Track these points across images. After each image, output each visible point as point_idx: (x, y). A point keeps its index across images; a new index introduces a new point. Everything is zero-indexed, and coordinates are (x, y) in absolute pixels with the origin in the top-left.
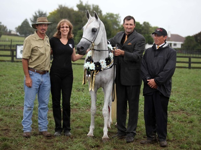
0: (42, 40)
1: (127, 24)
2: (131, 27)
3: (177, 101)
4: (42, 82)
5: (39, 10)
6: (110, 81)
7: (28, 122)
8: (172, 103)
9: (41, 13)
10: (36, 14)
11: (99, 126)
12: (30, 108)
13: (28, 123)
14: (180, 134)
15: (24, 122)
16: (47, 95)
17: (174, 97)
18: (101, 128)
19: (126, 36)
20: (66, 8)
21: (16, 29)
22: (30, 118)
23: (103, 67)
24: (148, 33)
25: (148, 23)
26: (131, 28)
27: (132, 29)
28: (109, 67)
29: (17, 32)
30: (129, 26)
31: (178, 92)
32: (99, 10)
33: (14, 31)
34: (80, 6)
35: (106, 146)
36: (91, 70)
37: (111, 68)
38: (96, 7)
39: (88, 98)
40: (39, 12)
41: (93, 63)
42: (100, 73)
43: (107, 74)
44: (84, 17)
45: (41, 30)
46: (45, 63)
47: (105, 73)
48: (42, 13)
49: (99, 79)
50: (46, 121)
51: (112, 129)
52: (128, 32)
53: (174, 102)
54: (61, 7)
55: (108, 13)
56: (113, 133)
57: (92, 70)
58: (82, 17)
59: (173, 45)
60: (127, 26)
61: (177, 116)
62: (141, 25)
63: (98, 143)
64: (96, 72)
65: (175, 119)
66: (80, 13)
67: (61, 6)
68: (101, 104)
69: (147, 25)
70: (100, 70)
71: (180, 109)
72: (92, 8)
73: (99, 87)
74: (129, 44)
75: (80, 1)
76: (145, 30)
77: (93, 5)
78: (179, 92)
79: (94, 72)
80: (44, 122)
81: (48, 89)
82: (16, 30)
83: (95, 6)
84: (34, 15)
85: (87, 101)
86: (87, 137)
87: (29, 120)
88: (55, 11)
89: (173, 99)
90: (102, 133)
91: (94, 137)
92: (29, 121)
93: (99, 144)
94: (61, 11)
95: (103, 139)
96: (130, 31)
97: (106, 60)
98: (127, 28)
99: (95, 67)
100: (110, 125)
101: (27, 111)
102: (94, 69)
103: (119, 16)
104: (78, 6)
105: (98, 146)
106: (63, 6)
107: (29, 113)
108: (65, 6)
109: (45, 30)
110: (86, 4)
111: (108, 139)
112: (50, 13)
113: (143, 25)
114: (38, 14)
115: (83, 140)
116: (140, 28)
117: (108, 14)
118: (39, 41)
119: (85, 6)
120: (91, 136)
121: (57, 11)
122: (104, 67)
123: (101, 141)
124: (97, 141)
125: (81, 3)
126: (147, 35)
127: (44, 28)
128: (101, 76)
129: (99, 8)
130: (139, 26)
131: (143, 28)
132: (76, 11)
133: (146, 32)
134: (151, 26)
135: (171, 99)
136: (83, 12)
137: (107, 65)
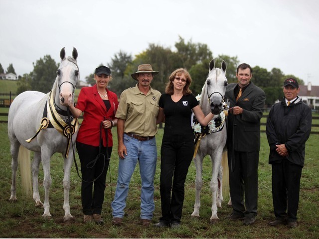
0: (143, 94)
1: (242, 74)
2: (247, 77)
3: (311, 177)
4: (140, 151)
5: (121, 51)
6: (219, 146)
7: (119, 204)
8: (305, 179)
9: (123, 56)
10: (116, 56)
11: (207, 205)
12: (124, 186)
13: (120, 206)
14: (310, 214)
15: (114, 204)
16: (149, 170)
17: (308, 171)
18: (209, 207)
19: (241, 90)
20: (160, 47)
21: (87, 79)
22: (122, 199)
23: (211, 129)
24: (278, 85)
25: (279, 71)
26: (246, 80)
27: (248, 81)
28: (218, 130)
29: (88, 83)
30: (244, 77)
31: (314, 165)
32: (208, 52)
33: (84, 82)
34: (181, 46)
35: (215, 227)
36: (196, 133)
37: (220, 130)
38: (204, 47)
39: (192, 173)
40: (121, 54)
41: (199, 124)
42: (206, 137)
43: (216, 139)
44: (186, 62)
45: (143, 81)
46: (143, 126)
47: (213, 137)
48: (125, 55)
49: (206, 144)
50: (150, 205)
51: (224, 209)
52: (243, 85)
53: (308, 177)
54: (152, 47)
55: (221, 55)
56: (224, 213)
57: (198, 133)
58: (183, 61)
59: (314, 101)
60: (241, 77)
61: (309, 194)
62: (270, 73)
63: (205, 224)
64: (202, 136)
65: (306, 198)
66: (180, 56)
67: (153, 45)
68: (210, 179)
69: (277, 72)
70: (208, 134)
71: (314, 185)
72: (197, 48)
73: (205, 154)
74: (246, 100)
75: (181, 38)
76: (275, 80)
77: (199, 44)
78: (316, 165)
79: (199, 136)
80: (148, 206)
81: (151, 162)
82: (87, 81)
83: (202, 46)
84: (114, 58)
85: (192, 175)
86: (191, 218)
87: (122, 201)
88: (144, 53)
89: (307, 174)
90: (210, 213)
91: (200, 218)
92: (121, 203)
93: (206, 226)
94: (153, 52)
95: (211, 220)
96: (245, 83)
97: (215, 121)
98: (242, 79)
99: (201, 129)
100: (220, 204)
101: (119, 189)
102: (200, 131)
103: (238, 60)
104: (177, 45)
105: (205, 228)
106: (156, 45)
107: (122, 192)
108: (159, 46)
109: (148, 82)
110: (189, 43)
111: (217, 220)
112: (136, 56)
113: (272, 73)
114: (119, 57)
115: (186, 221)
116: (268, 78)
117: (220, 57)
118: (138, 96)
119: (188, 46)
120: (195, 217)
121: (147, 52)
122: (213, 130)
123: (209, 222)
124: (204, 223)
125: (182, 40)
126: (277, 88)
127: (146, 79)
128: (207, 141)
129: (208, 48)
130: (265, 74)
131: (271, 78)
132: (174, 53)
133: (276, 83)
134: (283, 74)
135: (304, 174)
136: (184, 54)
137: (216, 127)
